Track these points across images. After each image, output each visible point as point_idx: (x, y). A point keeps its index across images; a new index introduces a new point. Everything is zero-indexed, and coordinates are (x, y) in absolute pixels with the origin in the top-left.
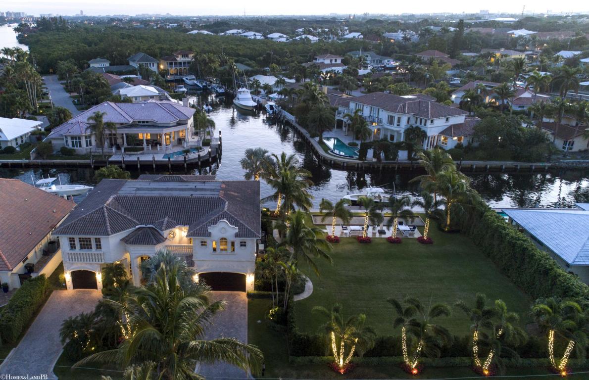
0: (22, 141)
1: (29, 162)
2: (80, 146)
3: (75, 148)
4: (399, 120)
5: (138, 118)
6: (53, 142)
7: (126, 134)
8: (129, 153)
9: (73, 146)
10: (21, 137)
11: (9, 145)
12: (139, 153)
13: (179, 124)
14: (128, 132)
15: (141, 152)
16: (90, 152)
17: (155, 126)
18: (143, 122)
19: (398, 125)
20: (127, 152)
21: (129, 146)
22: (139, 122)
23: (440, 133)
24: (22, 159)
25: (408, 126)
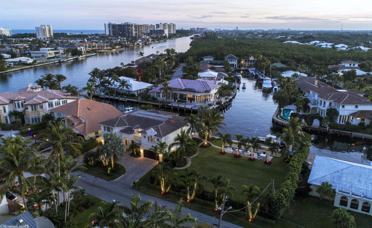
0: (140, 92)
1: (137, 102)
2: (160, 97)
3: (158, 98)
4: (325, 103)
5: (188, 87)
6: (151, 94)
7: (180, 94)
8: (180, 103)
9: (157, 97)
10: (140, 90)
11: (133, 93)
12: (183, 103)
13: (206, 92)
14: (180, 93)
15: (185, 103)
16: (163, 100)
17: (194, 91)
18: (190, 89)
19: (324, 106)
20: (179, 103)
21: (180, 100)
22: (188, 89)
23: (350, 114)
24: (134, 99)
25: (329, 108)
